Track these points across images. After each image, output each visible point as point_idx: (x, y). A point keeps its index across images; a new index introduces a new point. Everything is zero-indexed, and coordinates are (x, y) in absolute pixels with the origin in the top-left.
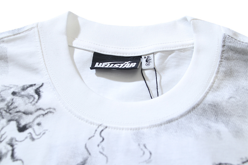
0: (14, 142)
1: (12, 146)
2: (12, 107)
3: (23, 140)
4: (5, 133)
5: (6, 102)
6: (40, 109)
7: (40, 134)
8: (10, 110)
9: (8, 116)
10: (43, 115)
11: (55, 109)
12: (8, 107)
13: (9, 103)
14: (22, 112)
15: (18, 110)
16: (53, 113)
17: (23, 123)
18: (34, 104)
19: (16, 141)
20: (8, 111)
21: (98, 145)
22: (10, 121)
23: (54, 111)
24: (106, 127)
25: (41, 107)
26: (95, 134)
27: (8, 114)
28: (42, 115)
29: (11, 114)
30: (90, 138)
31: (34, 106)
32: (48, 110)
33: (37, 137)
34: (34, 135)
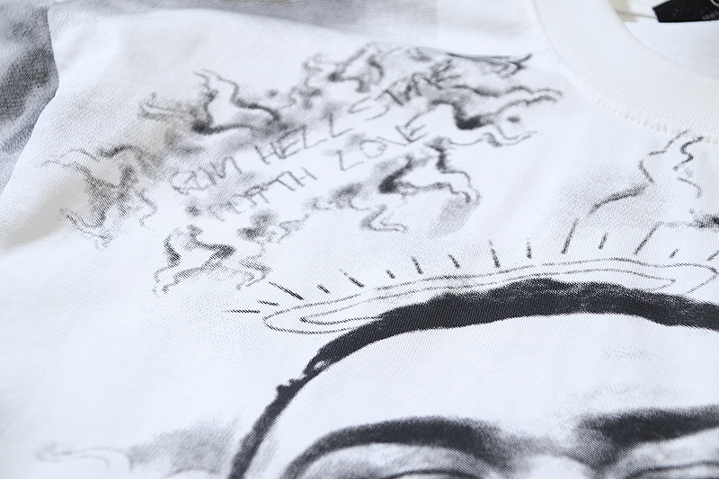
0: (445, 145)
1: (440, 150)
2: (446, 74)
3: (472, 144)
4: (422, 127)
5: (431, 64)
6: (521, 88)
7: (517, 137)
8: (439, 81)
9: (434, 93)
10: (528, 103)
11: (560, 93)
12: (436, 74)
13: (440, 65)
14: (471, 89)
15: (460, 82)
16: (555, 100)
17: (470, 112)
18: (507, 76)
19: (451, 143)
20: (433, 80)
21: (676, 168)
22: (436, 102)
23: (558, 97)
24: (700, 139)
25: (523, 83)
26: (669, 149)
27: (433, 88)
28: (524, 104)
29: (440, 88)
30: (652, 154)
31: (506, 80)
32: (543, 94)
33: (508, 142)
34: (499, 138)
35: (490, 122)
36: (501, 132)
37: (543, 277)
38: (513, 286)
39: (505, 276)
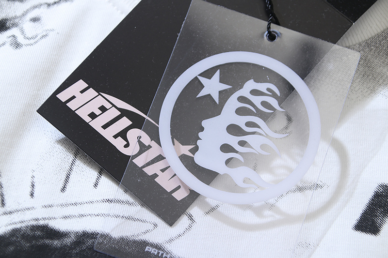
10: (49, 5)
28: (46, 6)
33: (28, 42)
34: (21, 39)
35: (15, 25)
36: (23, 32)
37: (42, 223)
38: (15, 232)
39: (7, 219)
